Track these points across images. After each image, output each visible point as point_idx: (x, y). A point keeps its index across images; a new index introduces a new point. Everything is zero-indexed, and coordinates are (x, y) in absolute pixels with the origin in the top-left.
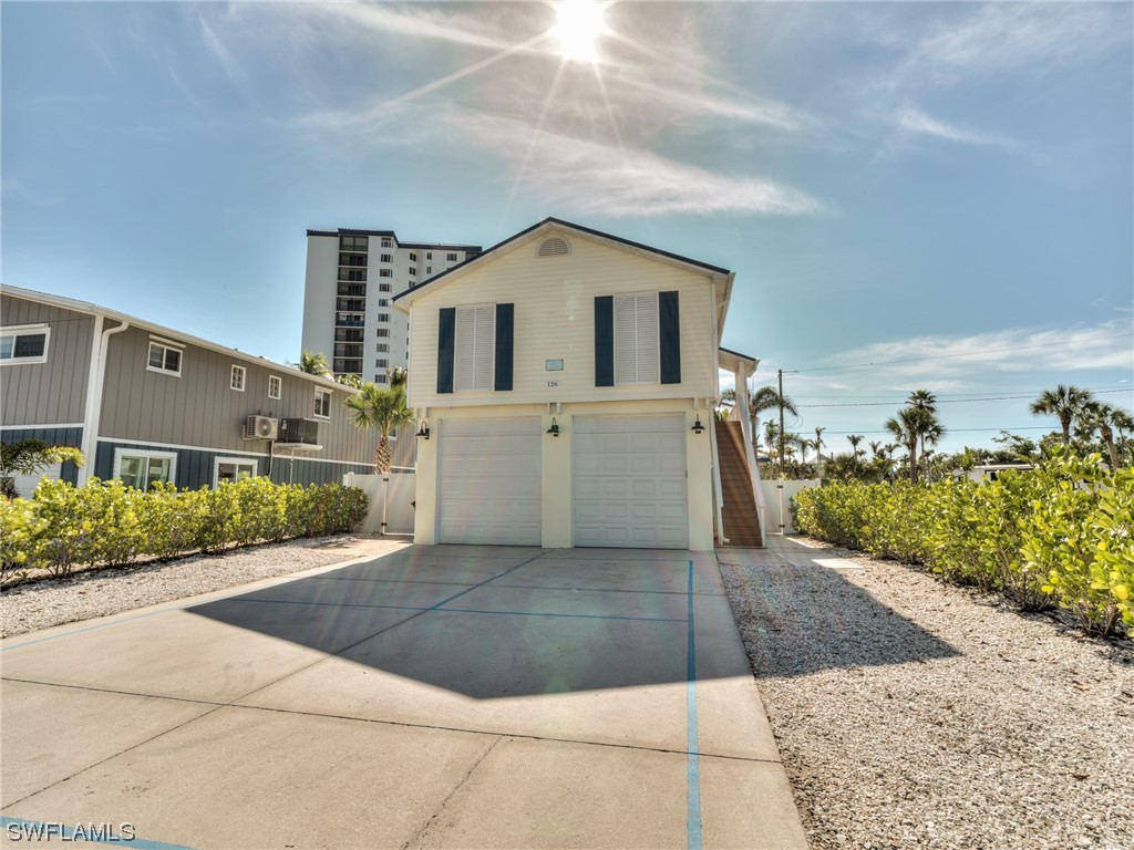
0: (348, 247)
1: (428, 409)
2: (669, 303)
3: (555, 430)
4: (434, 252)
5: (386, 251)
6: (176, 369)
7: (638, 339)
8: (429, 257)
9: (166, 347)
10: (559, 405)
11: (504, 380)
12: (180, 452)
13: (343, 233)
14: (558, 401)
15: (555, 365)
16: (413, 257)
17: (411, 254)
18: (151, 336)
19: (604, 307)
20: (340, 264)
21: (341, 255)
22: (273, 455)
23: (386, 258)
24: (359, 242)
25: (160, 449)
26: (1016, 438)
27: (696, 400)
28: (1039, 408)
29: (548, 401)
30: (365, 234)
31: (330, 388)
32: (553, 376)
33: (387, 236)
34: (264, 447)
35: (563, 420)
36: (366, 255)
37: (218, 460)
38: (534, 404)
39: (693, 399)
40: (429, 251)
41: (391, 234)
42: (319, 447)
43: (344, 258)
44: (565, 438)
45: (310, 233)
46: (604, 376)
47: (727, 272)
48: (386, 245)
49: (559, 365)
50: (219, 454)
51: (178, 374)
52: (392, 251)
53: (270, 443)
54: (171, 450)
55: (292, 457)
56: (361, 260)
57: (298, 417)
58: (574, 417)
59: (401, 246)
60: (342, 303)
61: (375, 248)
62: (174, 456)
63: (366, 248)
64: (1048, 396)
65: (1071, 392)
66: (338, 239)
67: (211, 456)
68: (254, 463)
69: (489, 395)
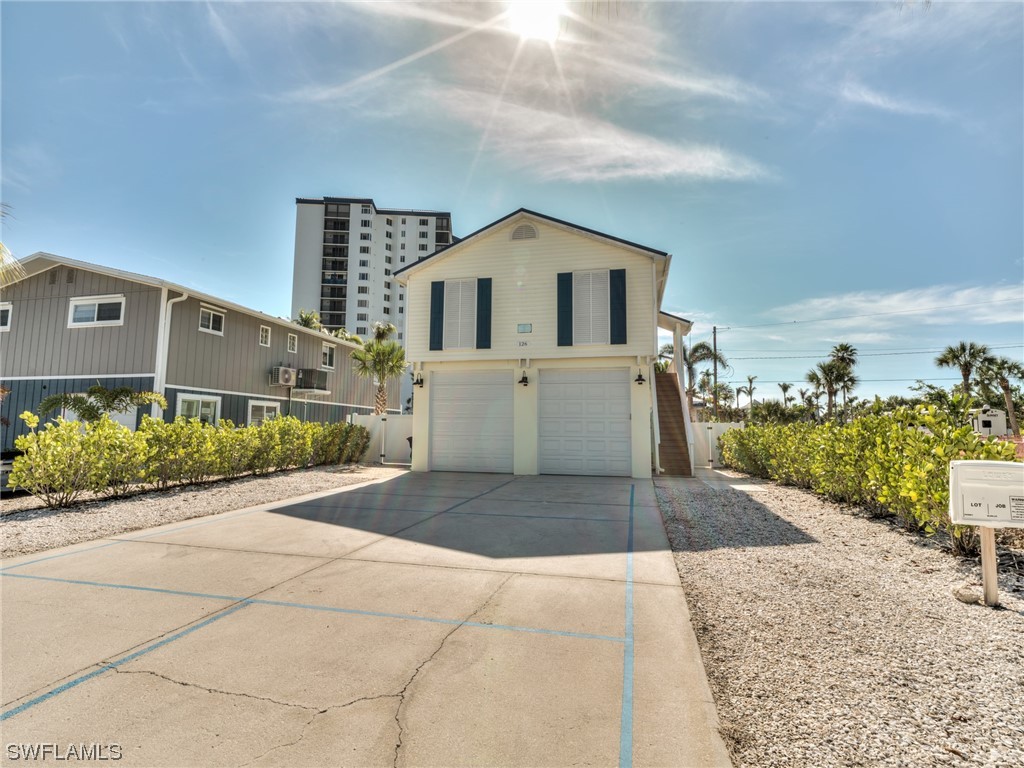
0: (332, 214)
1: (422, 363)
2: (618, 279)
3: (524, 381)
4: (408, 218)
5: (366, 217)
6: (220, 330)
7: (592, 307)
8: (404, 222)
9: (212, 312)
10: (528, 361)
11: (484, 340)
12: (223, 396)
13: (328, 201)
14: (527, 357)
15: (525, 328)
16: (389, 222)
17: (388, 220)
18: (202, 304)
19: (565, 282)
20: (325, 228)
21: (326, 221)
22: (292, 399)
23: (365, 224)
24: (342, 209)
25: (209, 394)
26: (930, 387)
27: (639, 358)
28: (943, 362)
29: (520, 357)
30: (348, 202)
31: (334, 343)
32: (524, 338)
33: (367, 203)
34: (285, 392)
35: (531, 373)
36: (348, 221)
37: (251, 403)
38: (508, 360)
39: (636, 357)
40: (403, 217)
41: (370, 201)
42: (328, 393)
43: (329, 224)
44: (533, 386)
45: (299, 201)
46: (565, 337)
47: (665, 254)
48: (365, 211)
49: (528, 329)
50: (252, 398)
51: (221, 334)
52: (371, 217)
53: (289, 389)
54: (217, 394)
55: (305, 401)
56: (344, 225)
57: (310, 367)
58: (540, 370)
59: (379, 212)
60: (328, 264)
61: (356, 214)
62: (219, 399)
63: (348, 214)
64: (951, 350)
65: (972, 347)
66: (324, 206)
67: (246, 399)
68: (278, 405)
69: (472, 353)
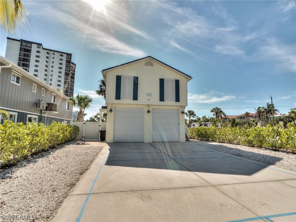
0: (24, 46)
2: (177, 82)
3: (149, 112)
4: (55, 53)
5: (39, 50)
6: (18, 83)
7: (170, 90)
8: (54, 54)
9: (16, 75)
10: (150, 105)
11: (135, 98)
12: (18, 112)
13: (22, 41)
14: (150, 104)
15: (149, 95)
16: (48, 53)
17: (47, 52)
18: (12, 70)
19: (162, 81)
20: (20, 51)
21: (21, 48)
22: (42, 115)
23: (38, 52)
24: (28, 45)
25: (13, 111)
26: (198, 117)
28: (212, 111)
29: (147, 104)
30: (31, 43)
31: (56, 94)
32: (149, 98)
33: (39, 45)
34: (39, 112)
35: (151, 110)
36: (31, 50)
37: (29, 116)
38: (143, 105)
39: (182, 106)
40: (54, 52)
41: (41, 44)
42: (57, 113)
43: (22, 49)
44: (150, 114)
45: (8, 38)
46: (162, 99)
47: (191, 77)
48: (39, 48)
50: (29, 114)
51: (19, 85)
52: (41, 50)
53: (41, 111)
54: (16, 112)
55: (46, 116)
56: (29, 51)
57: (49, 102)
58: (152, 108)
59: (44, 49)
60: (20, 64)
61: (34, 48)
62: (17, 114)
63: (31, 47)
65: (218, 108)
66: (20, 42)
67: (26, 114)
68: (37, 117)
69: (131, 101)
